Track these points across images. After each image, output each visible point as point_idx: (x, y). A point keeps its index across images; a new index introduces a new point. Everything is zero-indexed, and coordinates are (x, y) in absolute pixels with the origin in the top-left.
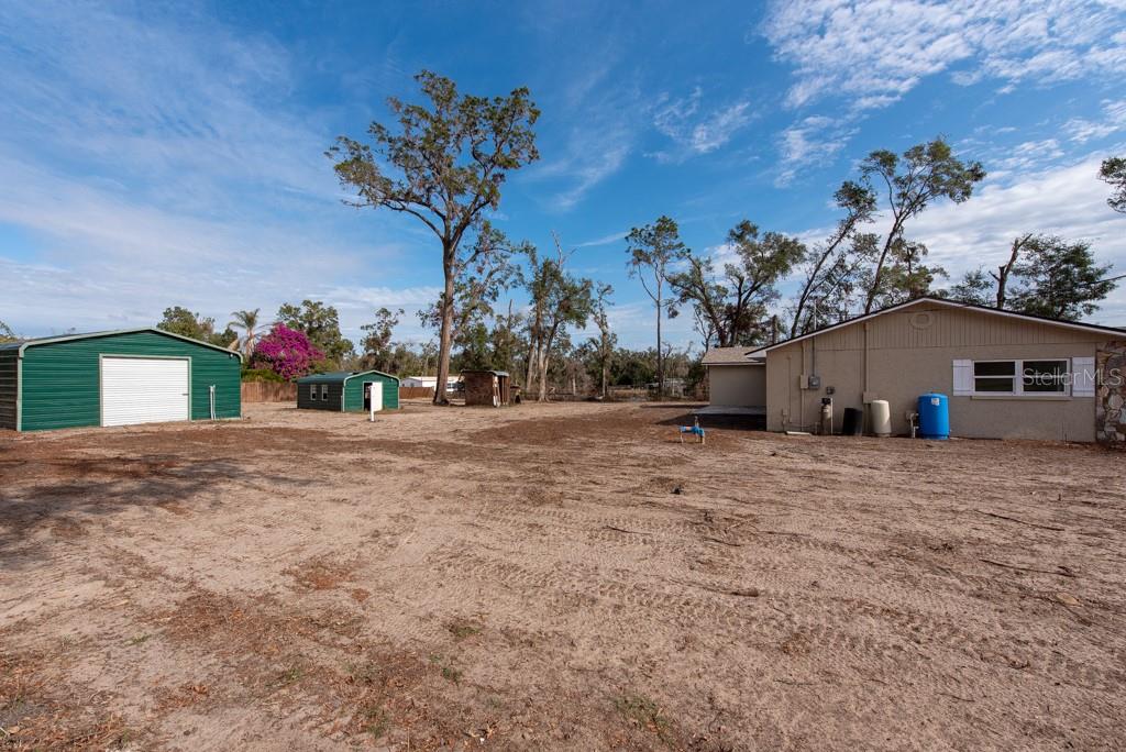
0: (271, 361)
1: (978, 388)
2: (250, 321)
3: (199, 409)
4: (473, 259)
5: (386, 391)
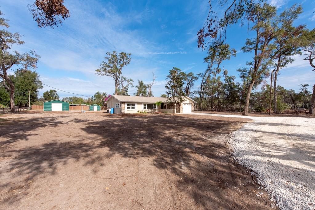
2: (105, 94)
3: (63, 109)
4: (121, 83)
5: (98, 107)
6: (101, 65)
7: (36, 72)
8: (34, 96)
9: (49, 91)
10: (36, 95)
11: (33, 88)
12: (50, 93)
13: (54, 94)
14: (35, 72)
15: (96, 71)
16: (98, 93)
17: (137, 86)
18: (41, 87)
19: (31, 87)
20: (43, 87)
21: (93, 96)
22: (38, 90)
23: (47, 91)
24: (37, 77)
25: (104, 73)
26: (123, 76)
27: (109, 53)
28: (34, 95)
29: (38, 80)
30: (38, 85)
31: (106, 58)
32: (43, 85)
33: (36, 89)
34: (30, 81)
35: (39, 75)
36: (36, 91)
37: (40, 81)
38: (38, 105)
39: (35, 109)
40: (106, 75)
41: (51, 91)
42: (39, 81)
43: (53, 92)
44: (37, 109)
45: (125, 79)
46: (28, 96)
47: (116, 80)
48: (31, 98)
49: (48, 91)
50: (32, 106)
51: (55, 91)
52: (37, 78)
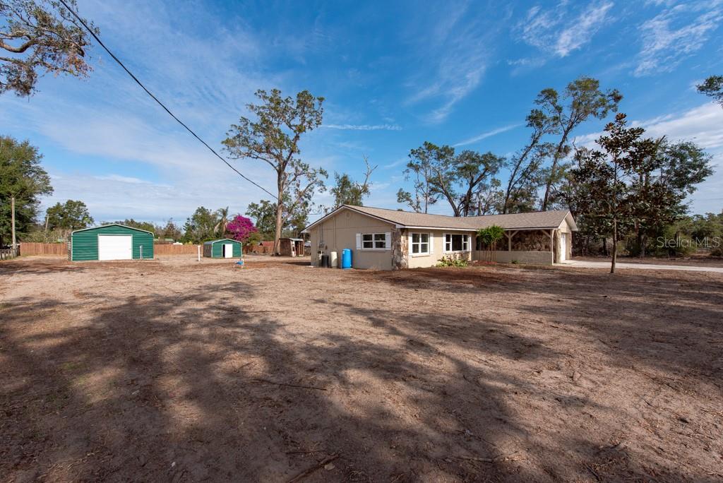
0: (233, 234)
1: (365, 247)
2: (225, 213)
3: (136, 255)
4: (294, 180)
5: (234, 248)
6: (233, 128)
7: (30, 145)
8: (28, 216)
9: (63, 202)
10: (32, 212)
11: (23, 190)
12: (66, 208)
13: (79, 212)
14: (26, 144)
15: (223, 142)
16: (202, 210)
17: (333, 190)
18: (48, 190)
19: (17, 187)
20: (51, 189)
21: (191, 217)
22: (37, 197)
23: (59, 204)
24: (33, 160)
25: (244, 150)
26: (300, 160)
27: (263, 92)
28: (25, 213)
29: (37, 167)
30: (38, 182)
31: (252, 107)
32: (51, 184)
33: (32, 196)
34: (10, 168)
35: (39, 153)
36: (32, 201)
37: (43, 172)
38: (41, 241)
39: (31, 255)
40: (249, 155)
41: (70, 204)
42: (40, 172)
43: (75, 205)
44: (37, 254)
45: (306, 168)
46: (9, 215)
47: (280, 172)
48: (17, 221)
49: (61, 204)
50: (21, 244)
51: (82, 204)
52: (35, 163)
